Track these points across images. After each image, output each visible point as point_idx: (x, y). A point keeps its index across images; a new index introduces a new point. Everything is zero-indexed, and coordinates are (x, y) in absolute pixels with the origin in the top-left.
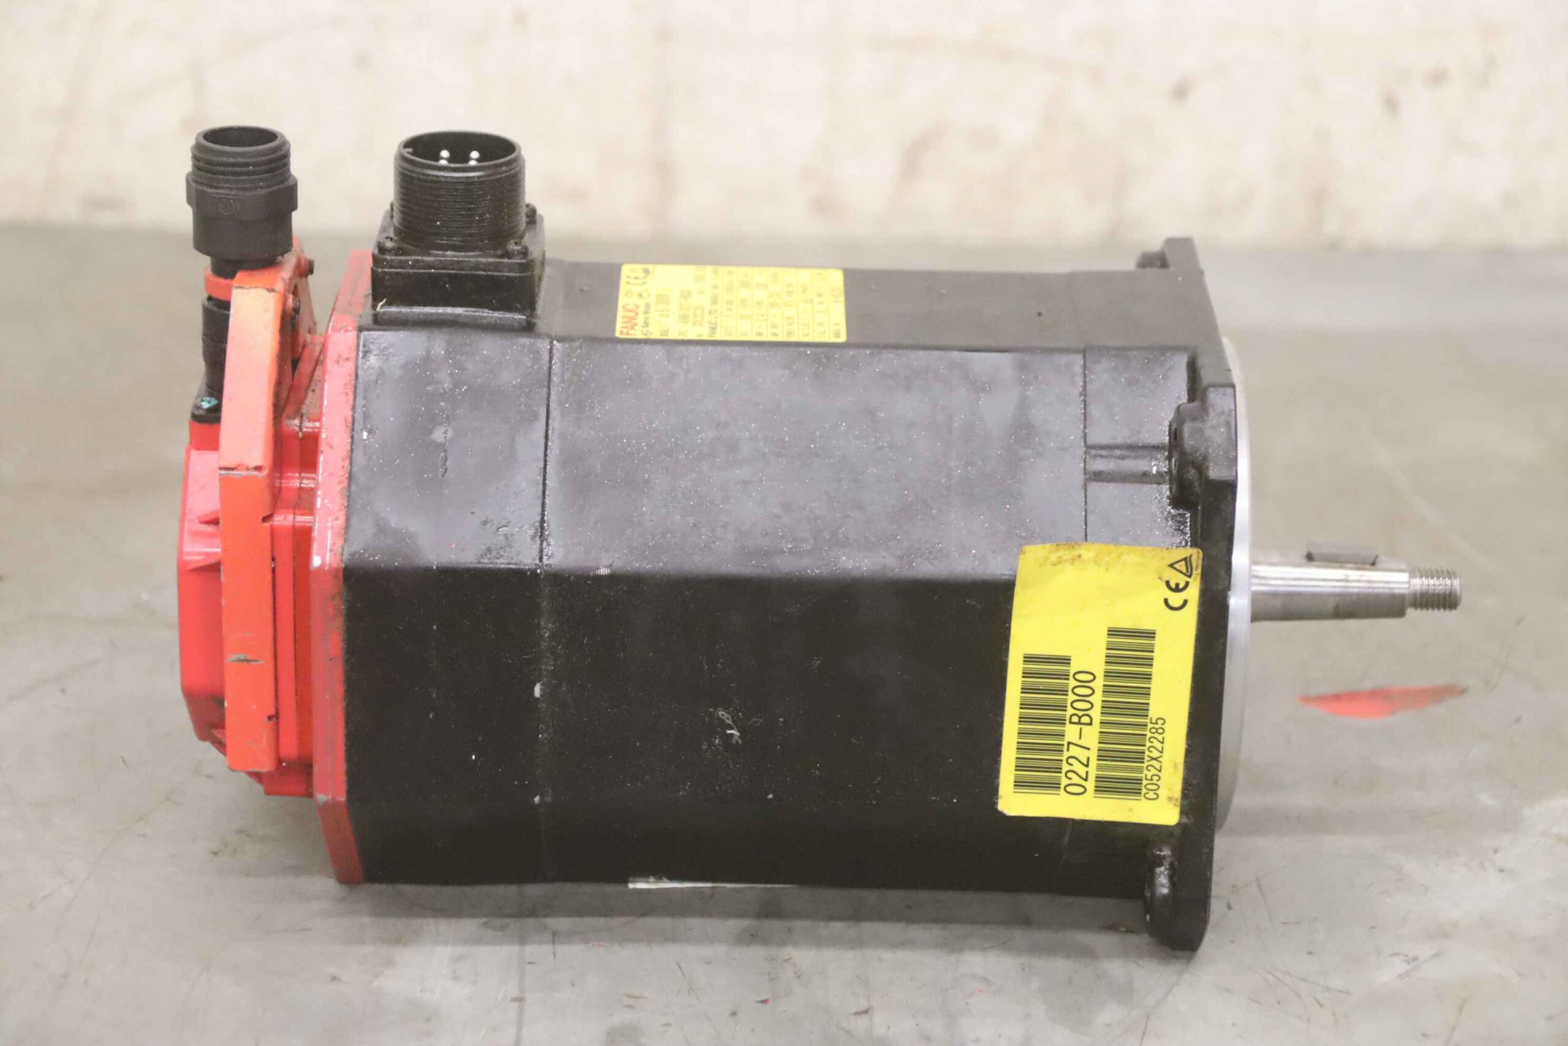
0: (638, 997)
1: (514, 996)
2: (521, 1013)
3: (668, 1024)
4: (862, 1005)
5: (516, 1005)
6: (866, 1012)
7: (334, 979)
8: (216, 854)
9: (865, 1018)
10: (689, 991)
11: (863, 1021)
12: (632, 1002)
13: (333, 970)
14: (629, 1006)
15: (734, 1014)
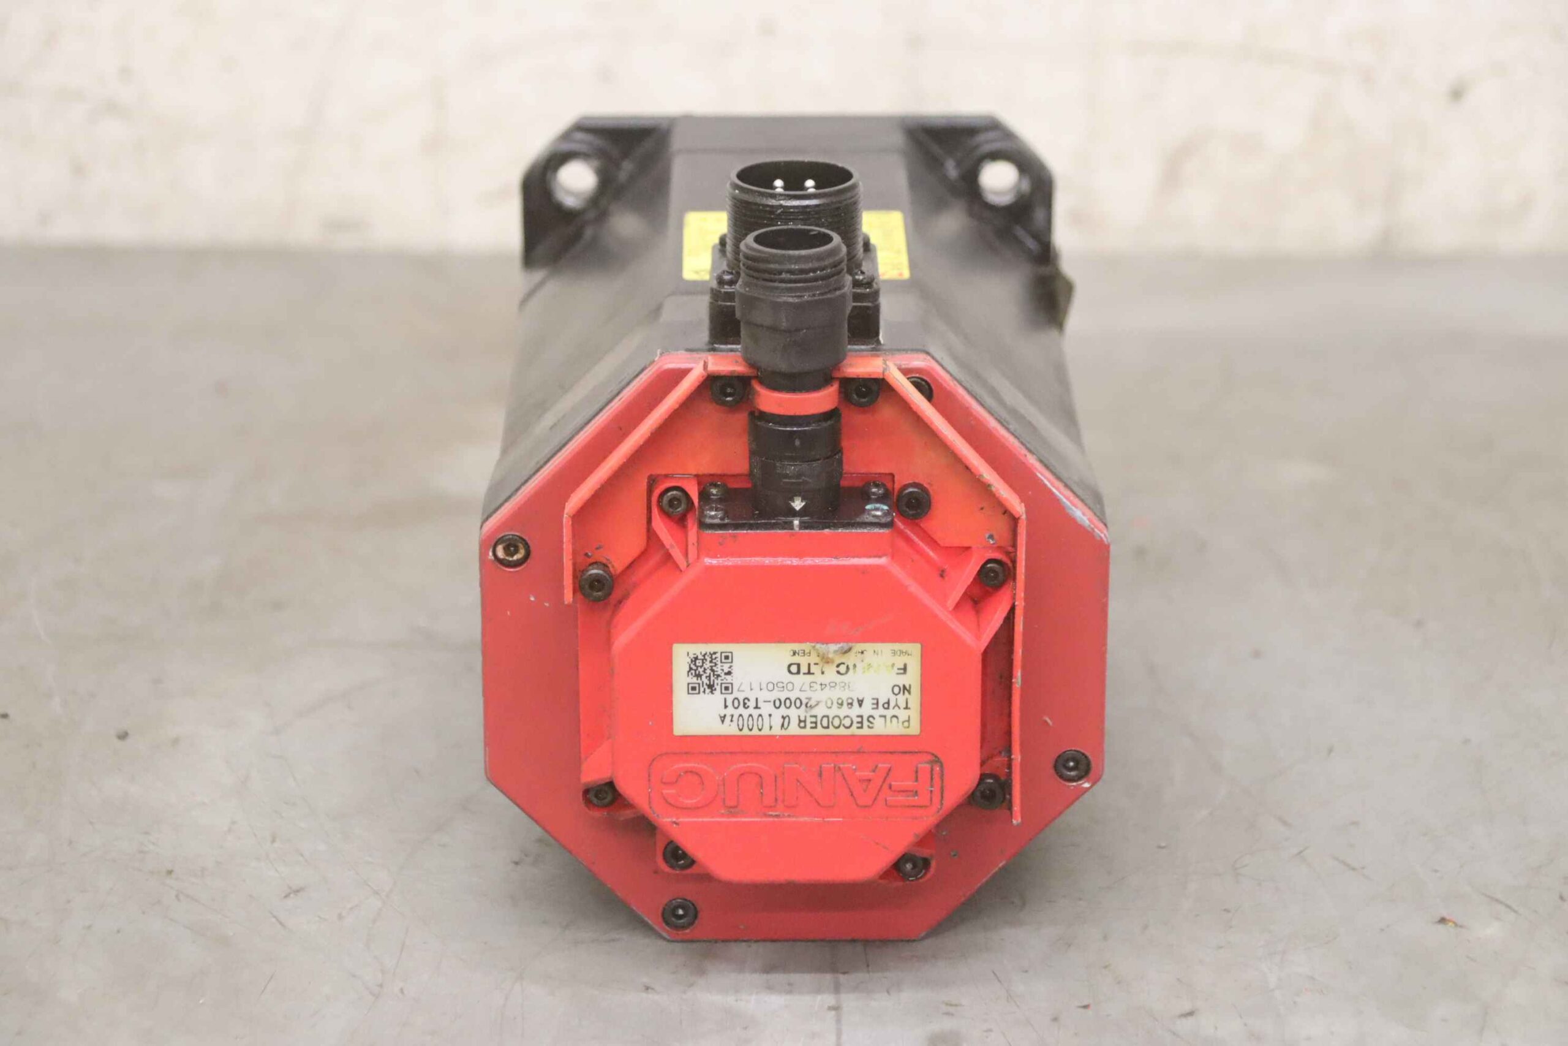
0: (956, 1005)
1: (830, 1005)
2: (838, 1021)
3: (990, 1030)
4: (1187, 1007)
5: (833, 1013)
6: (1191, 1014)
7: (647, 988)
8: (516, 863)
9: (1190, 1020)
10: (1008, 998)
11: (1189, 1022)
12: (951, 1009)
13: (645, 980)
14: (948, 1014)
15: (1055, 1019)
